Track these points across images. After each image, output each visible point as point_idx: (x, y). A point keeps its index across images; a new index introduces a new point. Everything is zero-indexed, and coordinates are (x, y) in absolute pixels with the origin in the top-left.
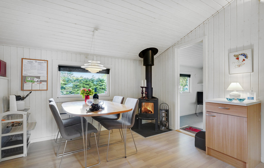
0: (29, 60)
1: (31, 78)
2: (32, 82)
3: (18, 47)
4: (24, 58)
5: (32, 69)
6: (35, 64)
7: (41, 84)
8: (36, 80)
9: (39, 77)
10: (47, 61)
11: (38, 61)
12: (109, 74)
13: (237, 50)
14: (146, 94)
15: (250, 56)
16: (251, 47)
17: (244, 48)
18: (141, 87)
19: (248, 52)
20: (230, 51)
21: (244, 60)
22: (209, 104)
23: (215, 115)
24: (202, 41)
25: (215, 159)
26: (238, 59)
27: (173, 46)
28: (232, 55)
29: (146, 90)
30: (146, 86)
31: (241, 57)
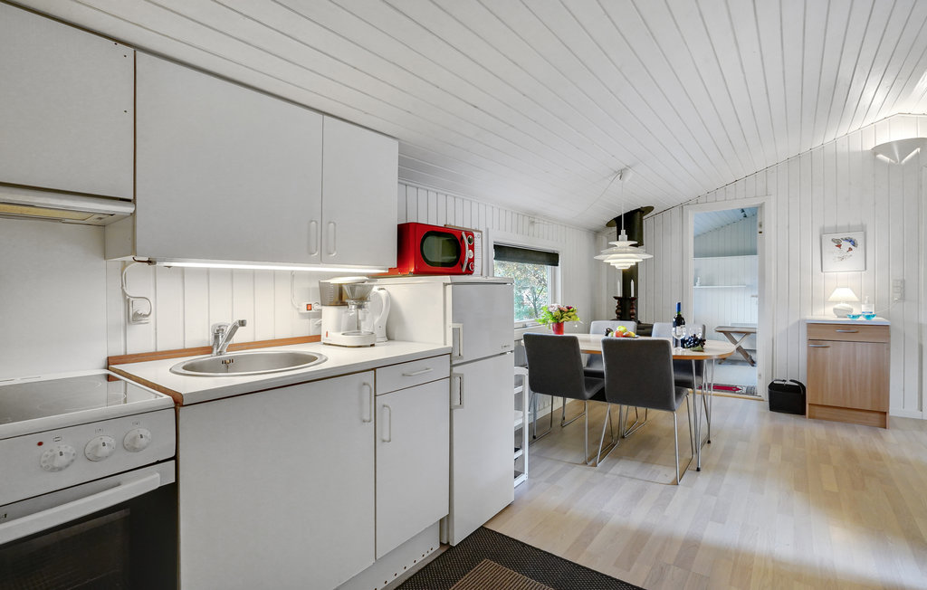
10: (481, 233)
12: (557, 265)
13: (836, 230)
14: (633, 314)
15: (860, 242)
16: (863, 229)
17: (849, 228)
18: (616, 298)
19: (857, 237)
20: (823, 232)
21: (850, 249)
22: (813, 326)
23: (829, 344)
24: (763, 204)
25: (825, 422)
26: (839, 246)
27: (682, 206)
28: (828, 239)
29: (632, 304)
30: (633, 295)
31: (843, 243)
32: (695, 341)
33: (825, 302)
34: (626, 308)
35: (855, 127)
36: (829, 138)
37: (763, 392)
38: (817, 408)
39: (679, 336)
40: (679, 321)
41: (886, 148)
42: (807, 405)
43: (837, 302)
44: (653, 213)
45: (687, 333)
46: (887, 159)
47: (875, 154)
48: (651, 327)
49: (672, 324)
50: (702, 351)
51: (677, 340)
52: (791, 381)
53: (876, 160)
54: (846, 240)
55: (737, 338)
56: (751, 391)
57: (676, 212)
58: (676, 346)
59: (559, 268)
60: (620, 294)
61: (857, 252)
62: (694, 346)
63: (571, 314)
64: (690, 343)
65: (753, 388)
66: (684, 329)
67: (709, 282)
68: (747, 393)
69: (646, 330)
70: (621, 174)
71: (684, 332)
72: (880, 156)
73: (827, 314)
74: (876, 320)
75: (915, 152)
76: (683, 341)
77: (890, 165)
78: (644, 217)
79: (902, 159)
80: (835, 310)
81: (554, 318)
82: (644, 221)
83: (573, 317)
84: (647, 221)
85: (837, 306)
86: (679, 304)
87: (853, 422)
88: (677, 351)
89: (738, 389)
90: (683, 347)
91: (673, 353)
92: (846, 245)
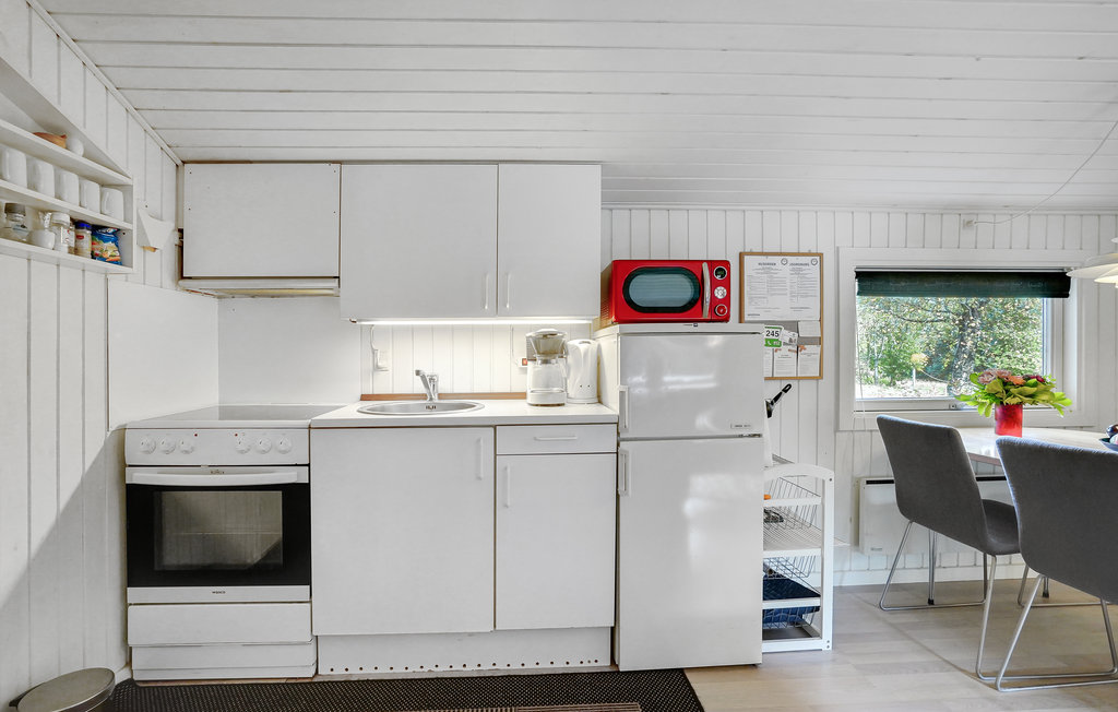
0: (763, 259)
1: (771, 330)
2: (772, 345)
3: (730, 210)
4: (747, 250)
5: (772, 295)
6: (783, 269)
7: (803, 351)
8: (786, 335)
9: (793, 326)
10: (821, 255)
11: (791, 259)
12: (1067, 296)
81: (991, 395)
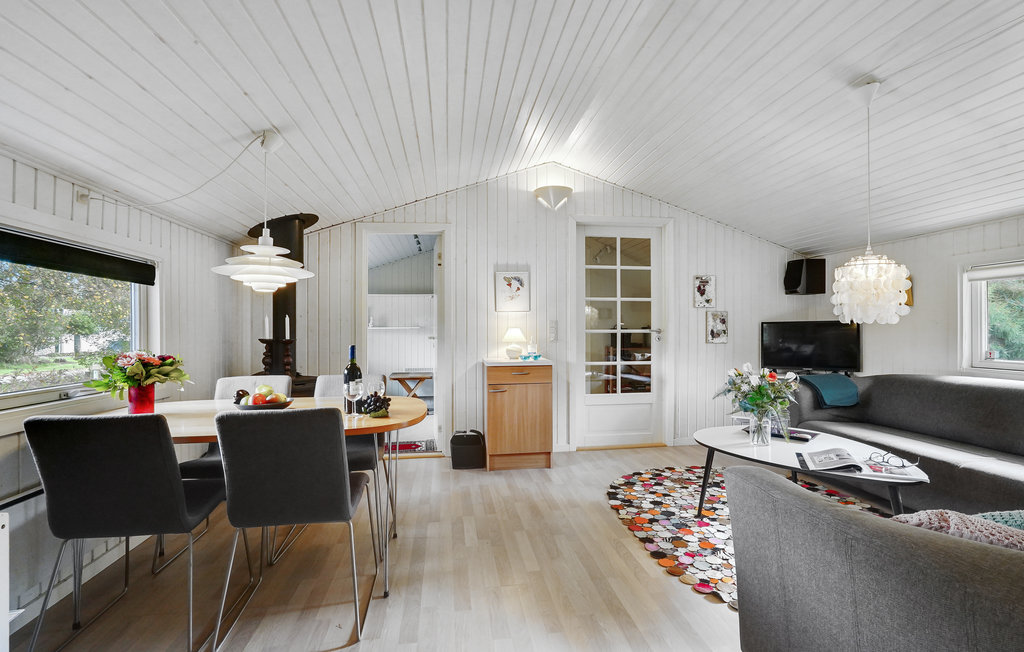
12: (153, 284)
13: (507, 268)
14: (288, 364)
15: (526, 283)
16: (527, 269)
17: (517, 268)
18: (262, 341)
19: (524, 276)
20: (497, 268)
21: (518, 289)
22: (494, 370)
23: (506, 388)
24: (443, 232)
25: (504, 471)
26: (510, 285)
27: (354, 222)
28: (501, 276)
29: (287, 350)
30: (288, 337)
31: (514, 282)
32: (375, 402)
33: (499, 343)
34: (278, 355)
35: (522, 166)
36: (502, 173)
37: (444, 447)
38: (497, 458)
39: (354, 396)
40: (354, 373)
41: (543, 192)
42: (488, 457)
43: (508, 343)
44: (316, 226)
45: (365, 392)
46: (545, 203)
47: (537, 197)
48: (313, 380)
49: (342, 377)
50: (386, 417)
51: (350, 403)
52: (471, 431)
53: (537, 202)
54: (515, 278)
55: (411, 385)
56: (430, 447)
57: (347, 229)
58: (350, 412)
59: (155, 290)
60: (269, 335)
61: (524, 291)
62: (375, 410)
63: (167, 368)
64: (369, 405)
65: (432, 442)
66: (361, 386)
67: (383, 323)
68: (427, 450)
69: (307, 386)
70: (264, 136)
71: (362, 390)
72: (540, 199)
73: (500, 356)
74: (542, 361)
75: (563, 202)
76: (360, 403)
77: (547, 209)
78: (306, 231)
79: (556, 204)
80: (508, 351)
81: (130, 378)
82: (305, 237)
83: (173, 375)
84: (311, 237)
85: (509, 347)
86: (353, 348)
87: (525, 467)
88: (352, 422)
89: (418, 446)
90: (359, 411)
91: (346, 427)
92: (515, 284)
